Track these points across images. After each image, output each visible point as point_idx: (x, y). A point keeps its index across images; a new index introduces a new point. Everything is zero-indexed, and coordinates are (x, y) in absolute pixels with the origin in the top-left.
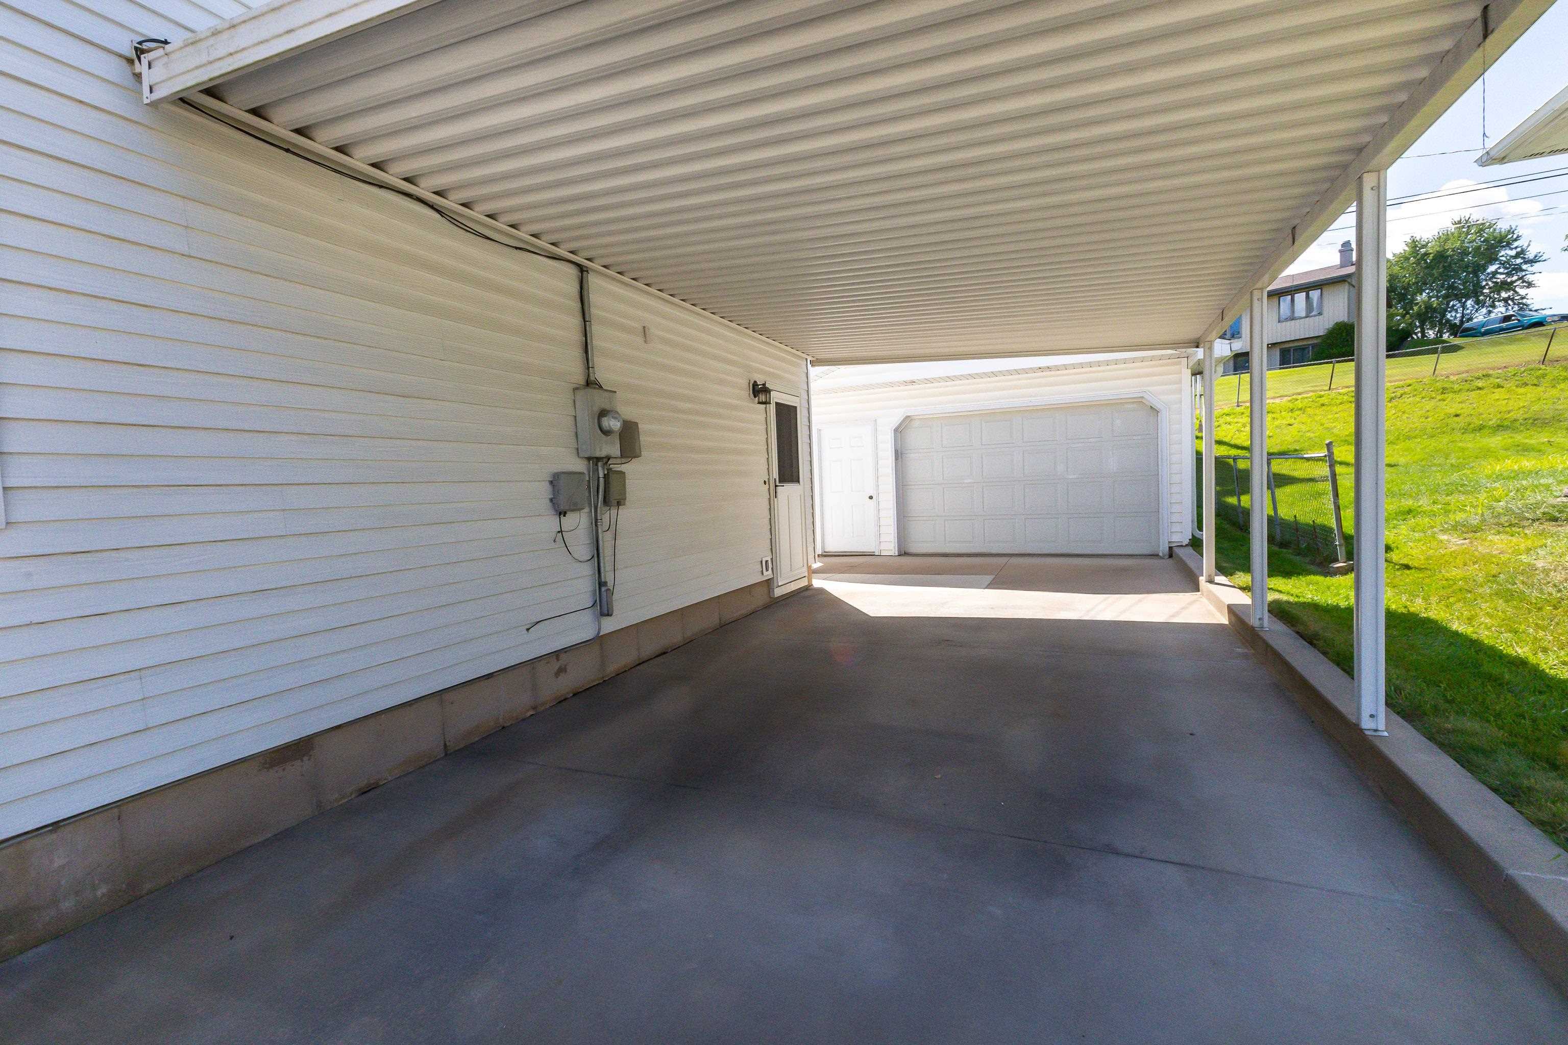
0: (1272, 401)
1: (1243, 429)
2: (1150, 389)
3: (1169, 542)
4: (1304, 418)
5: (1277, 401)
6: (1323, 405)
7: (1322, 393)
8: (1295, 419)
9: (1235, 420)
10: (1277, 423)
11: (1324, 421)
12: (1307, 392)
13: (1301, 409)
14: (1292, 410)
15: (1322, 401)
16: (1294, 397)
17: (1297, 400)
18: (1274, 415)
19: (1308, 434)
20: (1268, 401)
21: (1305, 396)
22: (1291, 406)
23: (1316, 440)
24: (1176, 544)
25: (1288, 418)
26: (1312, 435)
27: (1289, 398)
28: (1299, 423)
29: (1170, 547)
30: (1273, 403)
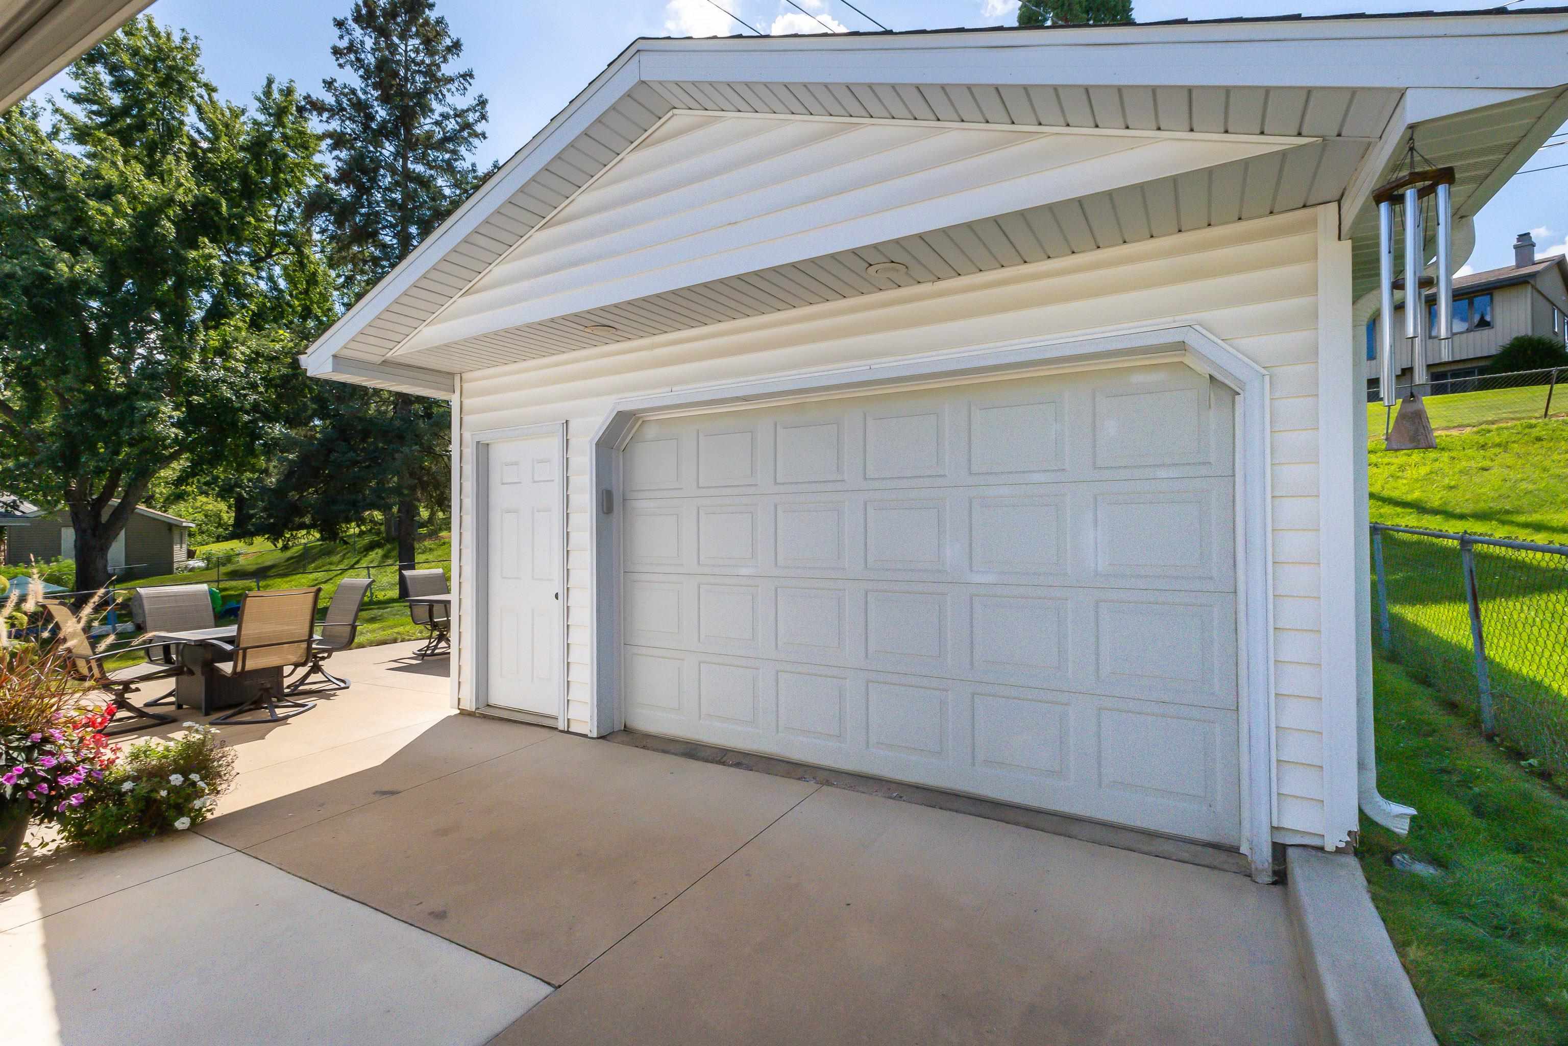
0: (1443, 433)
1: (1400, 474)
2: (1205, 316)
3: (1274, 829)
4: (1509, 459)
5: (1455, 433)
6: (1539, 439)
7: (1533, 421)
8: (1492, 460)
9: (1386, 460)
10: (1460, 465)
11: (1547, 463)
12: (1507, 420)
13: (1499, 445)
14: (1483, 447)
15: (1535, 432)
16: (1483, 426)
17: (1489, 431)
18: (1452, 454)
19: (1524, 486)
20: (1436, 434)
21: (1504, 425)
22: (1482, 440)
23: (1542, 494)
24: (1298, 840)
25: (1479, 459)
26: (1531, 487)
27: (1475, 429)
28: (1501, 466)
29: (1275, 844)
30: (1446, 436)
